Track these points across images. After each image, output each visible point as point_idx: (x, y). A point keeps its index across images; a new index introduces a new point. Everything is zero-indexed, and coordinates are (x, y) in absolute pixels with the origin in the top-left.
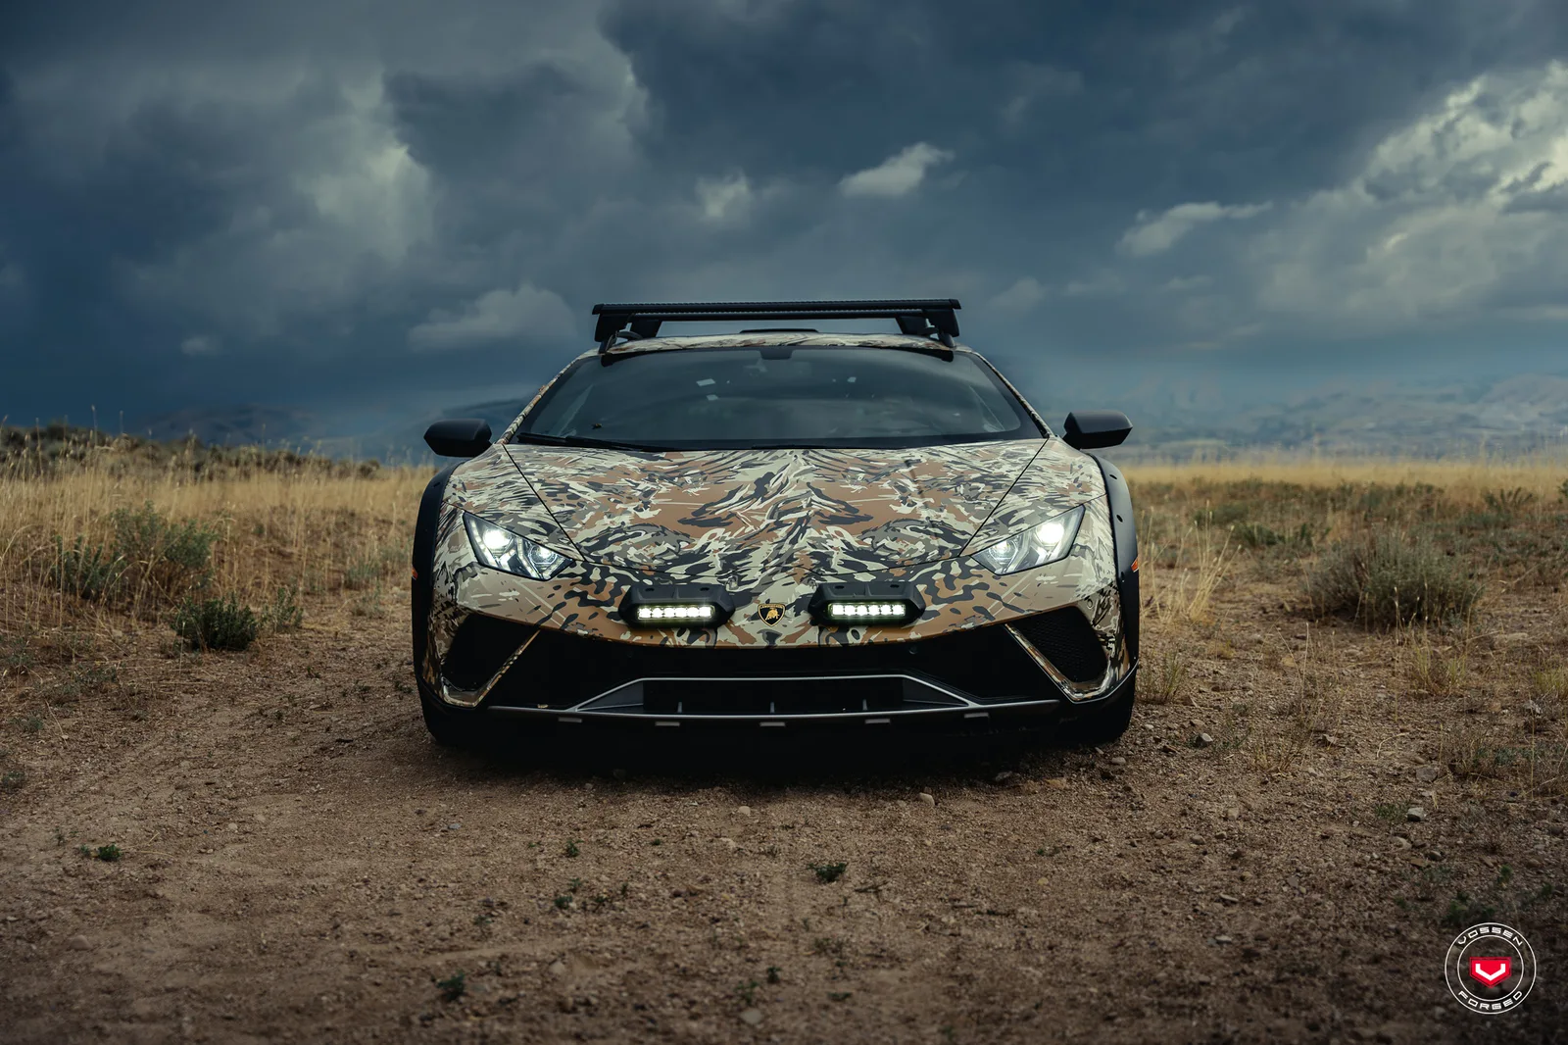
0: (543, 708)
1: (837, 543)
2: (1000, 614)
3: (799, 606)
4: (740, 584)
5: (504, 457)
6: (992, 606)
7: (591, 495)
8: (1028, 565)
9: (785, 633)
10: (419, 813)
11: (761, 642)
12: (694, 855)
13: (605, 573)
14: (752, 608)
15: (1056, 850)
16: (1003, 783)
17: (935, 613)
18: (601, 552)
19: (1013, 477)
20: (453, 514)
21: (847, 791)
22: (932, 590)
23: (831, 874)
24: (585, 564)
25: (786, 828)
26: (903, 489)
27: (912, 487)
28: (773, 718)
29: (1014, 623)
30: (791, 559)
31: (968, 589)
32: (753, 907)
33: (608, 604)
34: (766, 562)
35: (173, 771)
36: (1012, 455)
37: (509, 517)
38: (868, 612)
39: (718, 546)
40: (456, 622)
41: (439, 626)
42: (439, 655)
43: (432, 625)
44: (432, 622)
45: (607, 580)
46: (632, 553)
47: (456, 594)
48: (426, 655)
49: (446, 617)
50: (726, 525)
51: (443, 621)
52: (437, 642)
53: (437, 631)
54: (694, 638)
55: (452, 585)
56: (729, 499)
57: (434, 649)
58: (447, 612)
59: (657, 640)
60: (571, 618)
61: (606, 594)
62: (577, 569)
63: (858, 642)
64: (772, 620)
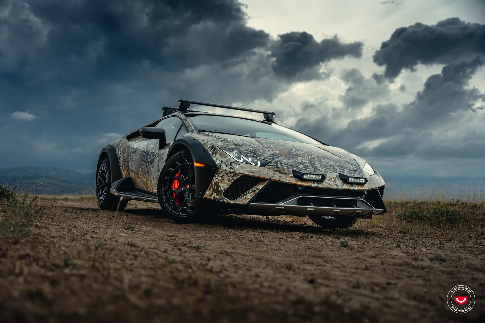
1: (332, 164)
3: (338, 178)
6: (375, 183)
7: (254, 146)
9: (339, 185)
13: (282, 165)
14: (328, 178)
20: (213, 148)
28: (337, 209)
29: (378, 188)
33: (289, 174)
34: (321, 166)
37: (236, 149)
38: (357, 181)
39: (305, 161)
40: (235, 178)
41: (223, 180)
42: (222, 189)
43: (217, 180)
44: (218, 179)
45: (284, 167)
46: (285, 161)
47: (234, 169)
48: (210, 190)
49: (228, 176)
50: (301, 156)
51: (226, 178)
52: (221, 185)
53: (221, 181)
54: (318, 184)
55: (231, 167)
56: (293, 150)
57: (218, 187)
58: (230, 175)
59: (309, 184)
60: (280, 177)
61: (286, 171)
62: (273, 164)
63: (357, 188)
64: (334, 181)
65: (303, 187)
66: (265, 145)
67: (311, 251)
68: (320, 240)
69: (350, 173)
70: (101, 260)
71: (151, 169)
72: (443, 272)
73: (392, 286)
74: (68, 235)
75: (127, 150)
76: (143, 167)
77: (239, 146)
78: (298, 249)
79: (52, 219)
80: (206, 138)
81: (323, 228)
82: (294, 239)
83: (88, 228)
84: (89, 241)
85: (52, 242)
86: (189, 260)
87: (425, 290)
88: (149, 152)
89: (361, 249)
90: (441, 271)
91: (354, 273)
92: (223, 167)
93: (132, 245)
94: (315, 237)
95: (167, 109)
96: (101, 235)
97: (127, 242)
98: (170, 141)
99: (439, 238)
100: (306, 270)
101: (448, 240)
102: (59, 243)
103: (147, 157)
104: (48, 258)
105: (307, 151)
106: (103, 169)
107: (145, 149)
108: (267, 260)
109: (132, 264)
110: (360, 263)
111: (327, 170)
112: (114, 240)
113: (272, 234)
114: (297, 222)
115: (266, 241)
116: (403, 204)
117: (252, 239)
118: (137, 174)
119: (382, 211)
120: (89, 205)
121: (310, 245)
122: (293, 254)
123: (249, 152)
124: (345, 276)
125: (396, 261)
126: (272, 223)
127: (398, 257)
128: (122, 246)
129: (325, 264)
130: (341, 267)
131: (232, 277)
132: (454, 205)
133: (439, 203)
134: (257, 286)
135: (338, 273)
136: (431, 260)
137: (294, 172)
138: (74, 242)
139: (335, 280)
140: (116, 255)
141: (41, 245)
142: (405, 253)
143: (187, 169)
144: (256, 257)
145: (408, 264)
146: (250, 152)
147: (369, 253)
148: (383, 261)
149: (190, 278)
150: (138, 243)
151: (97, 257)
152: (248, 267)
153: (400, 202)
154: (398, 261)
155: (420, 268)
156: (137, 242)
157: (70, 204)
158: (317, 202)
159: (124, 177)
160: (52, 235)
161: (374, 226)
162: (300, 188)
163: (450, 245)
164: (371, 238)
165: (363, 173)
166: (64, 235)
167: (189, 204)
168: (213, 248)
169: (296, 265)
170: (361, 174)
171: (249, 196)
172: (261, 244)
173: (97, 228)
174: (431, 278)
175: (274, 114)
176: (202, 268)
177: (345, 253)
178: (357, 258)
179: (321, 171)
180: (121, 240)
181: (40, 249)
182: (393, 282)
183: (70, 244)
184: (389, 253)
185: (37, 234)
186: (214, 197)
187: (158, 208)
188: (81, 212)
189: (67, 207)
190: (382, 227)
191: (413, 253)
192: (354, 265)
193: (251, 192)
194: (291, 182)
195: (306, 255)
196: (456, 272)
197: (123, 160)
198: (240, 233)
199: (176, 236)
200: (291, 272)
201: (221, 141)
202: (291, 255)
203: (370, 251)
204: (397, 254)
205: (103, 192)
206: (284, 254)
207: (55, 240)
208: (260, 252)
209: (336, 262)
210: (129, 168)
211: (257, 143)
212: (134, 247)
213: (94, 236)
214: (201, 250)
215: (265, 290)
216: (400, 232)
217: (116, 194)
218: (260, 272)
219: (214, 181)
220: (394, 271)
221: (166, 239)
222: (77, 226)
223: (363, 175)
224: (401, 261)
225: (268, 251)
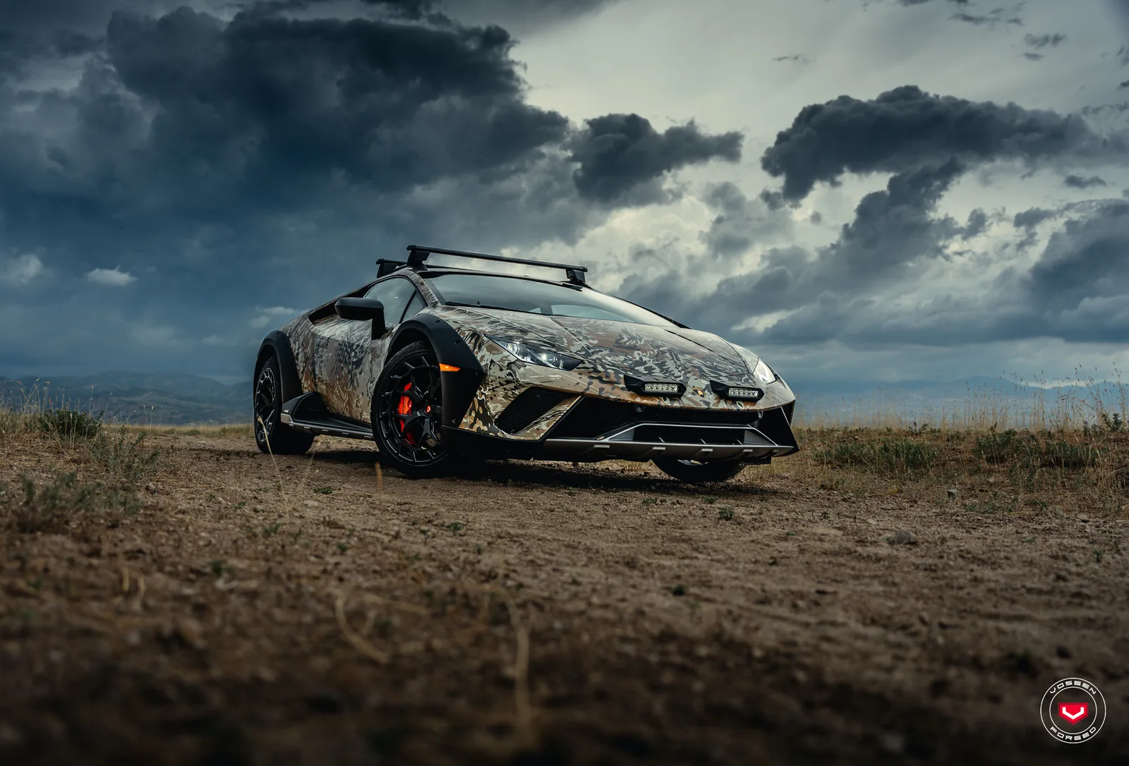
2: (781, 401)
3: (708, 390)
6: (776, 397)
7: (552, 331)
9: (712, 402)
11: (704, 406)
20: (476, 336)
28: (707, 447)
33: (618, 383)
37: (518, 338)
38: (744, 394)
39: (647, 359)
40: (517, 392)
41: (495, 396)
42: (493, 413)
43: (483, 396)
44: (485, 394)
45: (608, 371)
46: (609, 359)
47: (516, 376)
48: (470, 415)
49: (505, 389)
50: (639, 350)
51: (501, 392)
52: (491, 405)
53: (491, 398)
54: (672, 402)
55: (509, 371)
56: (623, 338)
57: (486, 410)
58: (508, 387)
59: (655, 402)
60: (601, 390)
61: (613, 378)
62: (587, 365)
63: (743, 408)
64: (702, 396)
65: (644, 407)
66: (571, 329)
67: (665, 529)
68: (678, 506)
69: (730, 380)
70: (279, 558)
71: (358, 376)
72: (917, 567)
73: (828, 599)
74: (208, 506)
75: (311, 341)
76: (343, 373)
77: (523, 331)
78: (641, 525)
79: (175, 474)
80: (461, 318)
81: (679, 482)
82: (631, 506)
83: (245, 490)
84: (250, 519)
85: (182, 521)
86: (442, 553)
87: (891, 604)
88: (353, 344)
89: (757, 523)
90: (914, 564)
91: (753, 572)
92: (494, 373)
93: (332, 524)
94: (670, 499)
95: (385, 264)
96: (271, 506)
97: (322, 519)
98: (392, 323)
99: (894, 496)
100: (664, 567)
101: (911, 501)
102: (194, 522)
103: (349, 354)
104: (179, 555)
105: (651, 339)
106: (266, 377)
107: (346, 339)
108: (588, 550)
109: (337, 564)
110: (760, 550)
111: (688, 375)
112: (296, 514)
113: (587, 496)
114: (632, 470)
115: (579, 511)
116: (824, 434)
117: (553, 507)
118: (331, 387)
119: (789, 450)
120: (240, 445)
121: (664, 518)
122: (633, 536)
123: (542, 343)
124: (736, 578)
125: (827, 546)
126: (585, 474)
127: (828, 538)
128: (314, 527)
129: (695, 554)
130: (726, 560)
131: (529, 587)
132: (917, 434)
133: (889, 430)
134: (581, 605)
135: (722, 572)
136: (891, 542)
137: (627, 379)
138: (222, 522)
139: (722, 588)
140: (306, 546)
141: (161, 529)
142: (839, 529)
143: (427, 376)
144: (565, 543)
145: (849, 552)
146: (545, 342)
147: (773, 531)
148: (802, 548)
149: (453, 592)
150: (343, 520)
151: (269, 551)
152: (554, 565)
153: (818, 429)
154: (830, 546)
155: (873, 558)
156: (339, 517)
157: (204, 444)
158: (670, 435)
159: (306, 391)
160: (179, 507)
161: (772, 477)
162: (639, 410)
163: (916, 511)
164: (770, 500)
165: (755, 380)
166: (202, 507)
167: (432, 442)
168: (483, 527)
169: (643, 560)
170: (750, 381)
171: (544, 426)
172: (571, 516)
173: (260, 490)
174: (897, 580)
175: (585, 270)
176: (469, 568)
177: (728, 532)
178: (753, 541)
179: (676, 377)
180: (310, 514)
181: (161, 537)
182: (830, 589)
183: (216, 525)
184: (809, 530)
185: (151, 505)
186: (479, 428)
187: (369, 449)
188: (227, 459)
189: (201, 449)
190: (787, 478)
191: (855, 529)
192: (749, 555)
193: (547, 418)
194: (622, 398)
195: (658, 537)
196: (941, 566)
197: (303, 360)
198: (529, 495)
199: (410, 503)
200: (636, 573)
201: (489, 323)
202: (629, 537)
203: (775, 526)
204: (826, 531)
205: (267, 420)
206: (617, 535)
207: (187, 518)
208: (570, 532)
209: (715, 551)
210: (315, 375)
211: (557, 326)
212: (335, 528)
213: (259, 507)
214: (462, 531)
215: (598, 613)
216: (823, 487)
217: (292, 423)
218: (579, 575)
219: (479, 398)
220: (826, 566)
221: (392, 510)
222: (223, 487)
223: (754, 382)
224: (836, 546)
225: (585, 530)
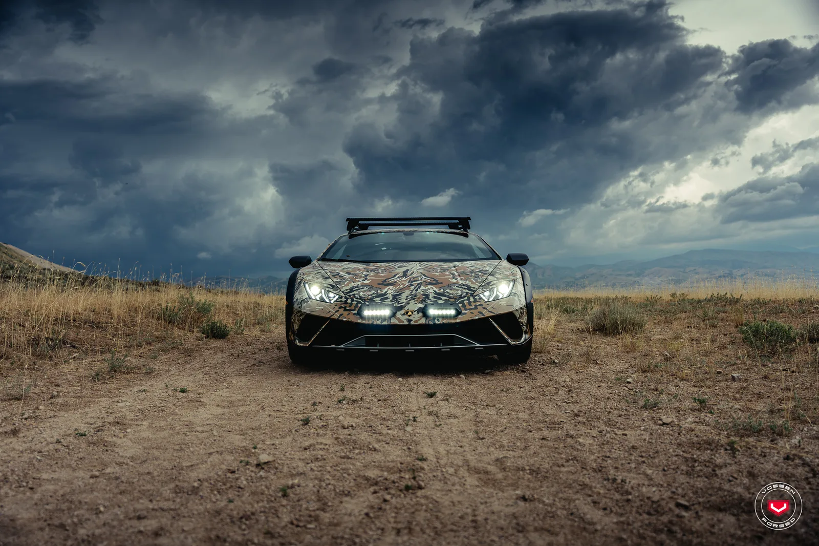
0: (333, 346)
1: (431, 291)
2: (487, 314)
3: (419, 311)
4: (399, 304)
5: (317, 265)
6: (484, 311)
7: (347, 276)
8: (496, 299)
9: (414, 320)
10: (289, 381)
11: (406, 323)
12: (384, 391)
13: (352, 300)
14: (403, 312)
15: (508, 390)
16: (488, 373)
17: (465, 314)
18: (351, 294)
19: (490, 271)
20: (300, 283)
21: (435, 375)
22: (464, 306)
23: (432, 395)
24: (345, 297)
25: (415, 384)
26: (453, 274)
27: (456, 274)
28: (410, 349)
29: (491, 317)
30: (416, 296)
31: (476, 306)
32: (406, 404)
33: (354, 310)
34: (407, 297)
35: (203, 370)
36: (490, 264)
39: (391, 292)
40: (301, 318)
45: (354, 302)
46: (361, 294)
54: (383, 321)
55: (300, 305)
56: (395, 277)
58: (298, 314)
59: (370, 322)
61: (353, 307)
62: (343, 299)
63: (439, 322)
64: (410, 316)
111: (411, 302)
170: (466, 302)
194: (350, 320)
